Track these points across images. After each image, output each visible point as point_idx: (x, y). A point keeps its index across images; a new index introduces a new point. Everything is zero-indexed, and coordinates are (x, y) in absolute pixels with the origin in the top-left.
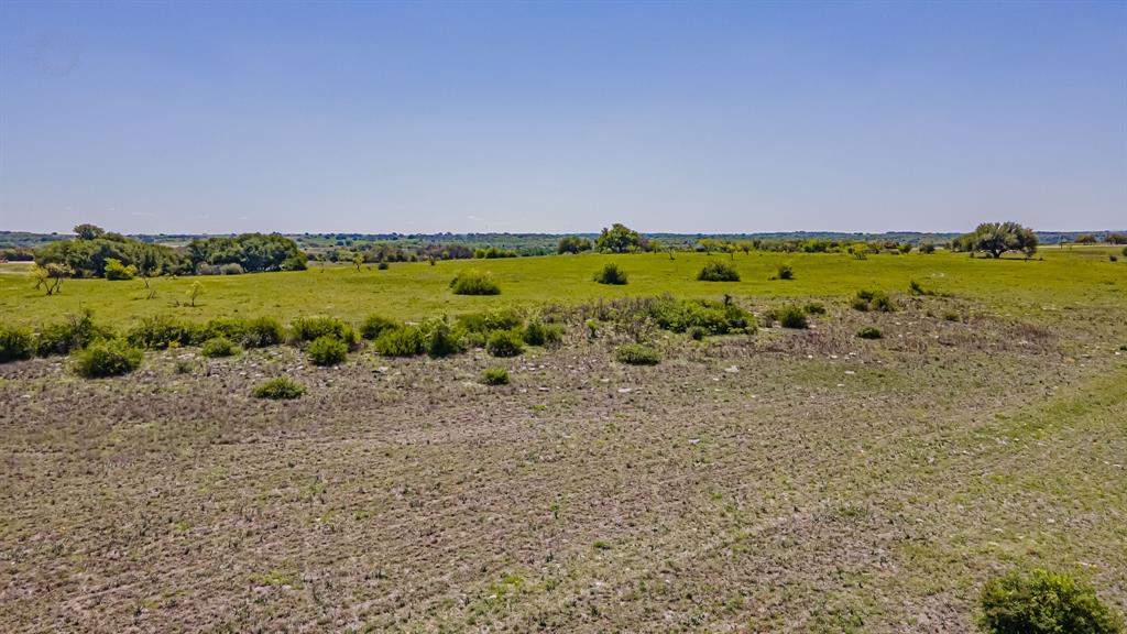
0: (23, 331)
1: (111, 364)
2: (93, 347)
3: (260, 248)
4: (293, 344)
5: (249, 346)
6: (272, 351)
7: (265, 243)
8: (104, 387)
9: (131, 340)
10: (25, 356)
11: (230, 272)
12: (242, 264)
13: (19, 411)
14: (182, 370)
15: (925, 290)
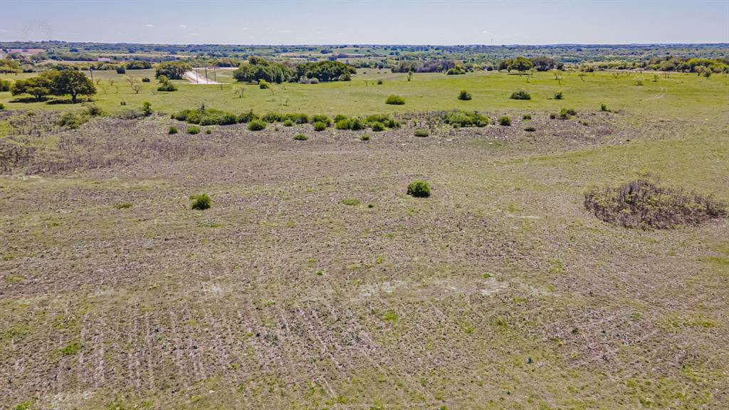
0: (234, 114)
1: (257, 127)
2: (253, 121)
3: (329, 69)
4: (311, 123)
5: (298, 123)
6: (304, 125)
7: (332, 66)
8: (256, 133)
9: (263, 119)
10: (235, 123)
11: (313, 83)
12: (318, 77)
13: (235, 139)
14: (277, 130)
15: (608, 109)
